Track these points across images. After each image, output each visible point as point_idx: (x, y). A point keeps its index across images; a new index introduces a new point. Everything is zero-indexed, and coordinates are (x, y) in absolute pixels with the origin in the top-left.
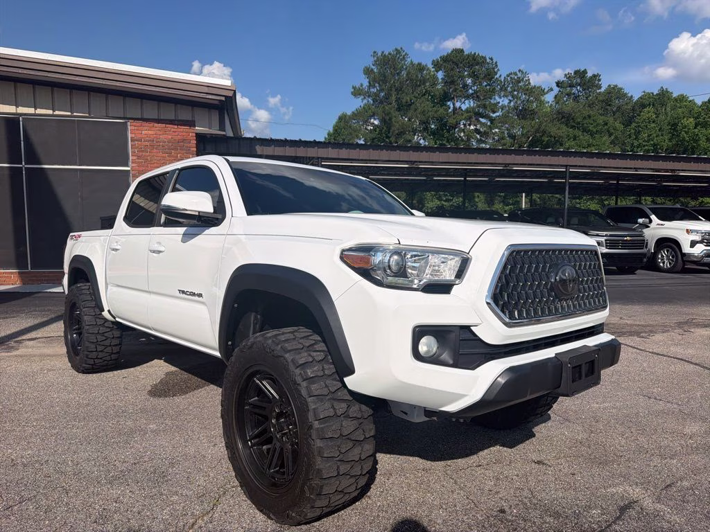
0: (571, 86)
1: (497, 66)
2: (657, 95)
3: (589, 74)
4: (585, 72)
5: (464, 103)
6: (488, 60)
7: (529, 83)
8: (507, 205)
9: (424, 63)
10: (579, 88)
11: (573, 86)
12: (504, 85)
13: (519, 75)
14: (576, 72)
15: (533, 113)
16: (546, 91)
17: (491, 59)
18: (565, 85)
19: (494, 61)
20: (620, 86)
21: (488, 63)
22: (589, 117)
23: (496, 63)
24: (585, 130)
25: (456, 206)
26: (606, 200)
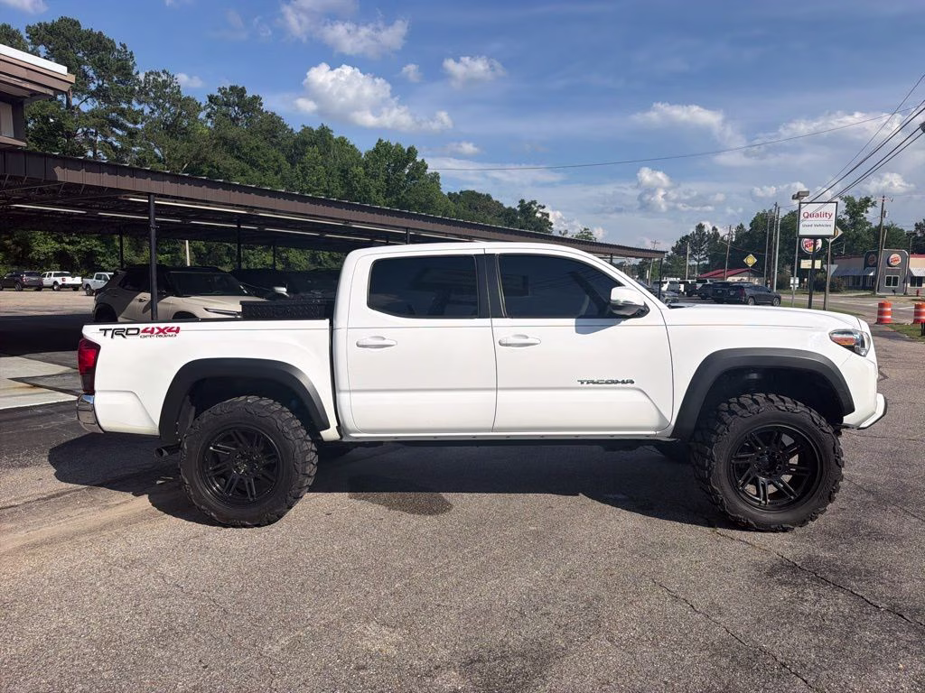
0: (227, 104)
1: (132, 57)
2: (317, 132)
3: (249, 95)
4: (243, 90)
5: (85, 101)
6: (118, 47)
7: (179, 92)
8: (162, 254)
9: (14, 28)
10: (236, 108)
11: (230, 106)
12: (145, 87)
13: (165, 77)
14: (232, 88)
15: (185, 132)
16: (202, 106)
17: (124, 46)
18: (220, 102)
19: (129, 51)
20: (278, 114)
21: (119, 52)
22: (258, 148)
23: (131, 53)
24: (253, 164)
25: (85, 252)
26: (284, 252)
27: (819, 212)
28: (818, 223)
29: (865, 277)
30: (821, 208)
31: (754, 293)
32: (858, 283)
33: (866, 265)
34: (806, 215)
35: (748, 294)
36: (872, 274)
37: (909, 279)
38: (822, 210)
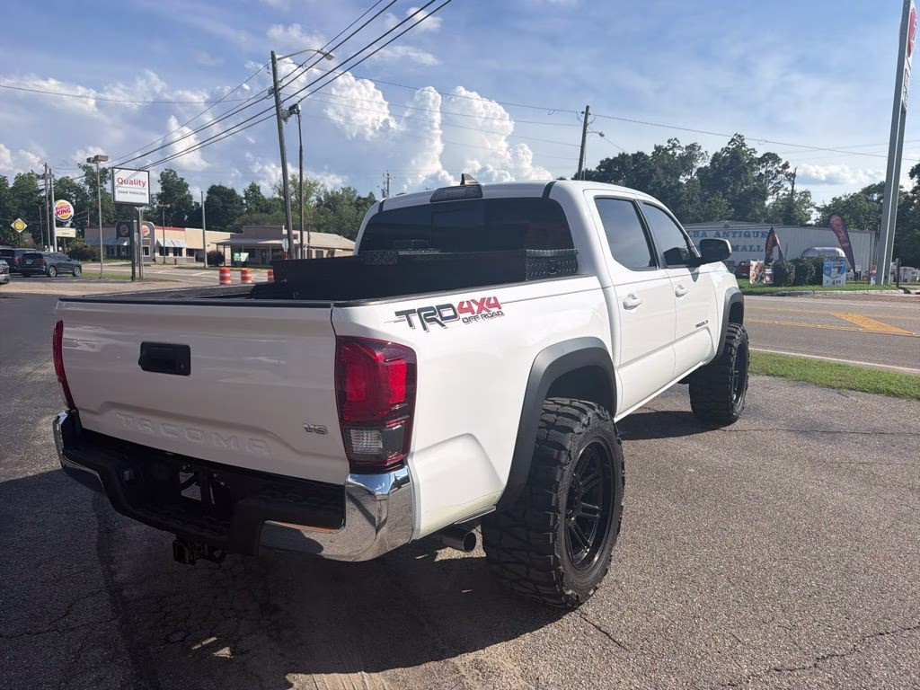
27: (132, 179)
28: (133, 190)
29: (119, 247)
30: (133, 175)
31: (55, 262)
32: (113, 253)
33: (119, 235)
34: (120, 181)
35: (48, 263)
36: (125, 244)
37: (157, 249)
38: (136, 177)
